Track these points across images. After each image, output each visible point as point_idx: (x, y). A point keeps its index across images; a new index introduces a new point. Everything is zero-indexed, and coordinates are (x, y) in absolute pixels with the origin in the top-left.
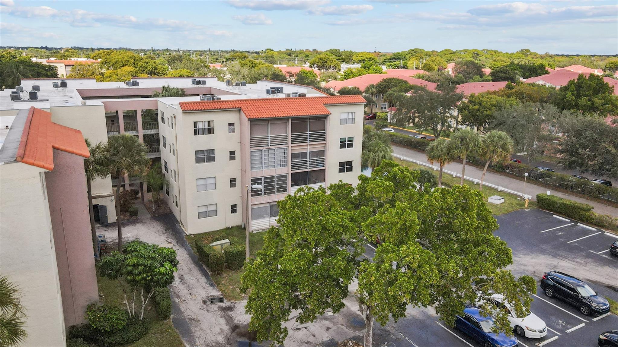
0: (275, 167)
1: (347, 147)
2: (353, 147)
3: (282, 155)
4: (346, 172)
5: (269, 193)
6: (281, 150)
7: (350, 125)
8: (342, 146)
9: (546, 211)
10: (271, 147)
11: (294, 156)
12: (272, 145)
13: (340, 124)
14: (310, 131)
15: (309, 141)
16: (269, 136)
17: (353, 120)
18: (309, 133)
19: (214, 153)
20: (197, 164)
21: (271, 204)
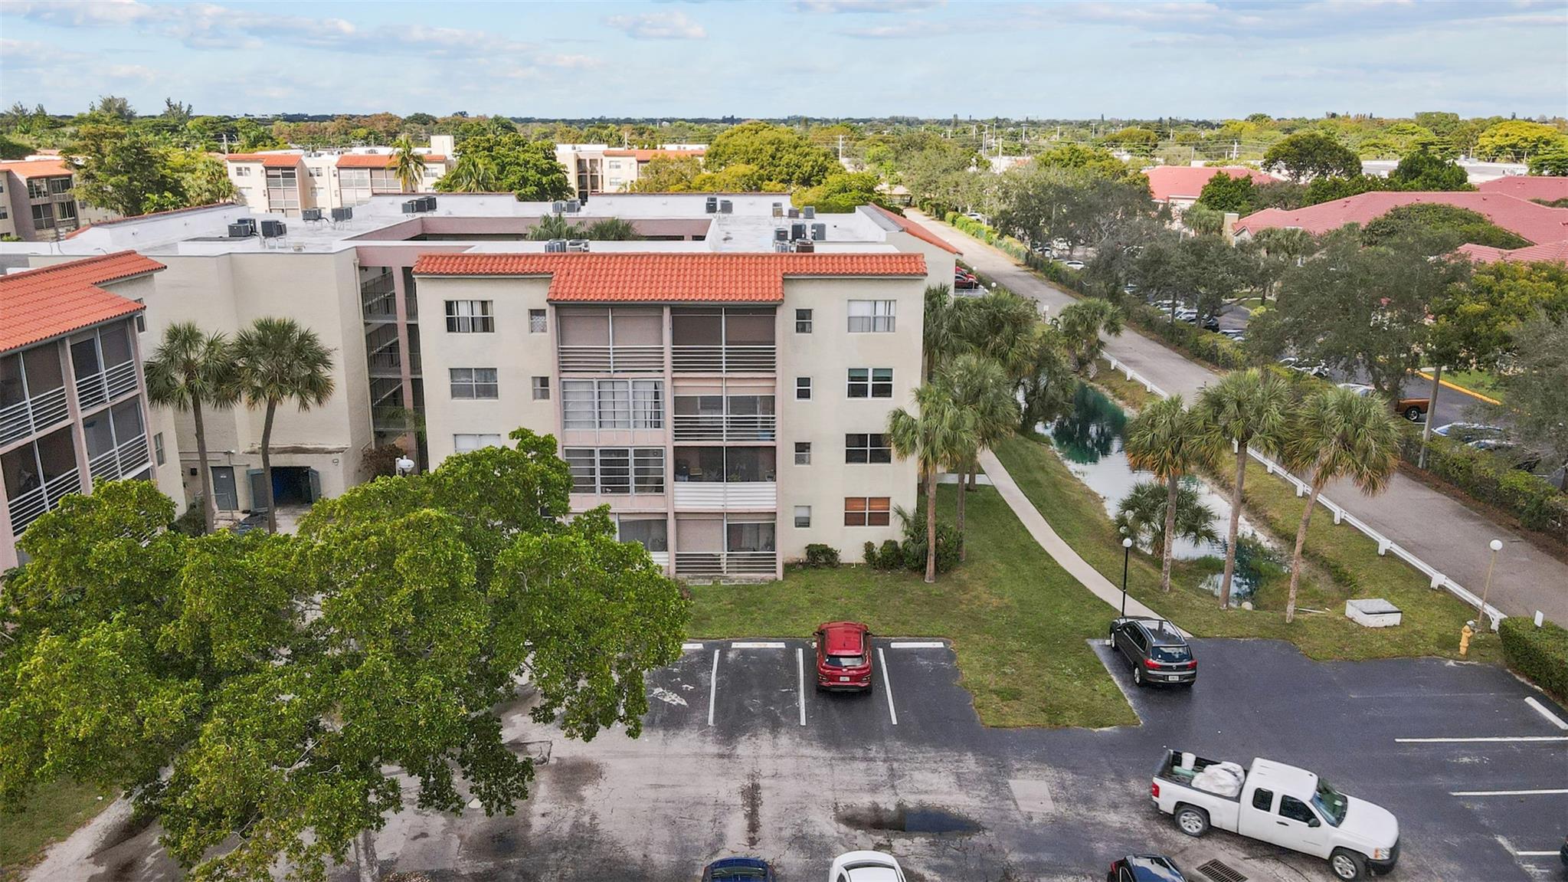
0: (629, 427)
1: (873, 396)
2: (890, 396)
3: (650, 398)
4: (871, 462)
5: (614, 490)
6: (647, 385)
7: (881, 335)
8: (856, 390)
9: (1523, 680)
10: (617, 375)
11: (680, 403)
12: (623, 371)
13: (849, 331)
14: (726, 344)
15: (724, 369)
16: (611, 347)
17: (889, 322)
18: (726, 349)
19: (495, 379)
20: (456, 400)
21: (623, 517)
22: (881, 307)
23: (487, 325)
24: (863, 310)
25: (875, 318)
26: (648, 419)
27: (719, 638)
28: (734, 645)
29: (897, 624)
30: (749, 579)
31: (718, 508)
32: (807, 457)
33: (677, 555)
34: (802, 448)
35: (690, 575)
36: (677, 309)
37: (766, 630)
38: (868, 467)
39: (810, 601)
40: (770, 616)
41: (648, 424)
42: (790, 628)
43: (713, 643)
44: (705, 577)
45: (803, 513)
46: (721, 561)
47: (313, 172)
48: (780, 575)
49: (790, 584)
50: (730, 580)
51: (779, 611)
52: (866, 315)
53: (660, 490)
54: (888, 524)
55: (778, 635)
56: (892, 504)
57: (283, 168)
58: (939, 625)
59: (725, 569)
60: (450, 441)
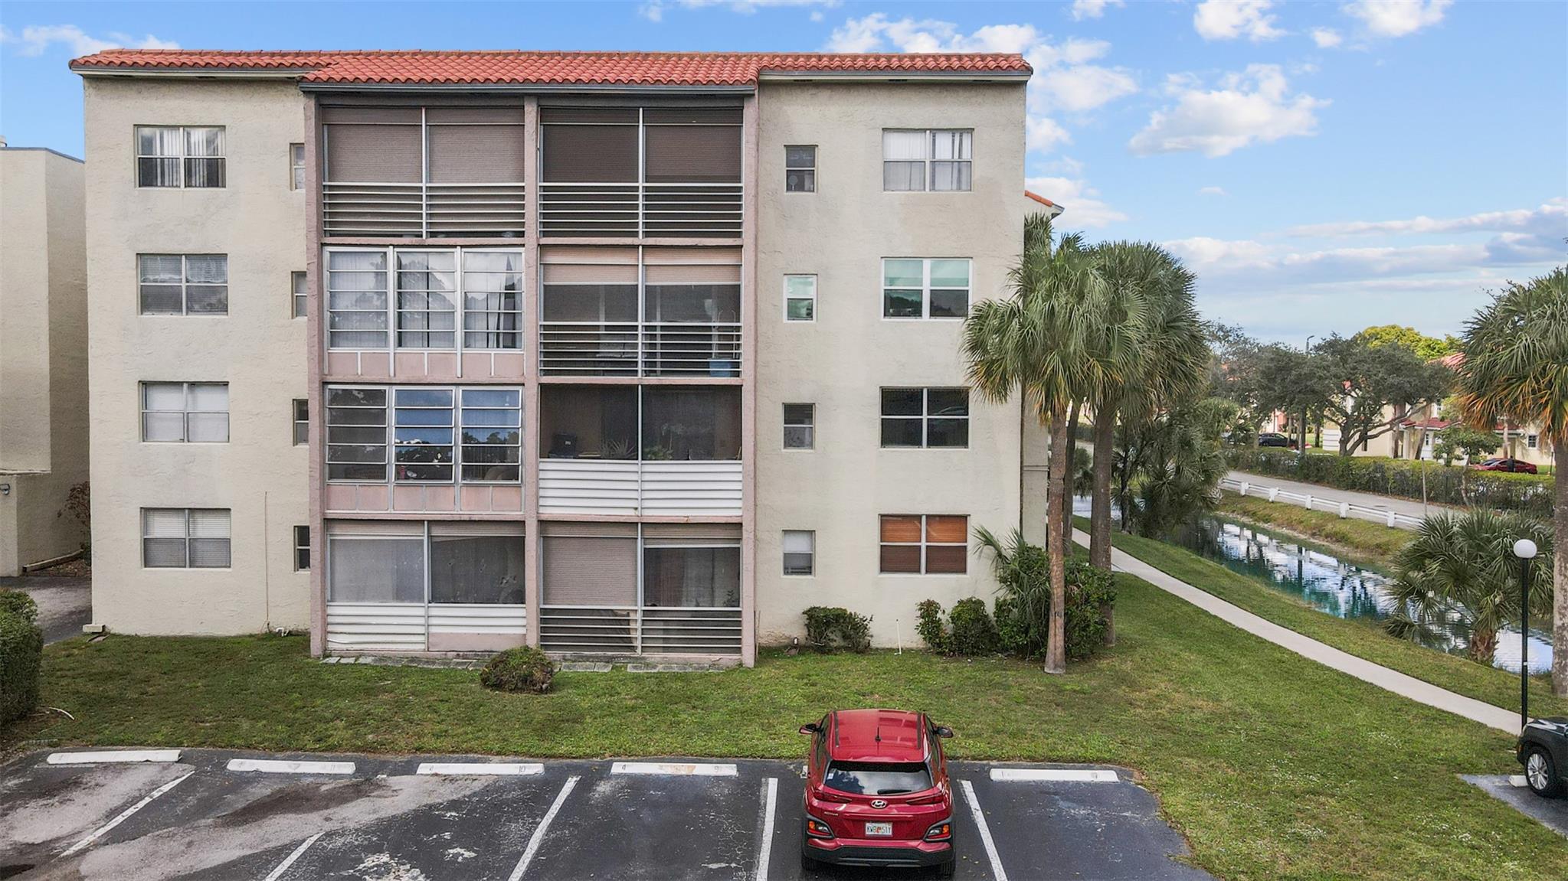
0: (455, 344)
4: (929, 444)
7: (945, 196)
13: (886, 187)
14: (647, 179)
15: (640, 229)
16: (423, 185)
17: (961, 171)
18: (646, 189)
19: (221, 273)
20: (148, 316)
21: (438, 531)
22: (946, 142)
23: (214, 174)
25: (933, 162)
26: (493, 329)
27: (586, 756)
28: (617, 768)
29: (999, 738)
30: (686, 664)
31: (628, 515)
32: (807, 432)
33: (544, 611)
34: (799, 415)
35: (568, 654)
36: (551, 101)
37: (698, 744)
38: (925, 454)
39: (804, 696)
40: (714, 718)
41: (493, 339)
42: (756, 738)
43: (568, 765)
44: (599, 659)
45: (799, 545)
46: (632, 626)
48: (748, 657)
49: (768, 672)
50: (647, 665)
51: (735, 711)
52: (917, 157)
53: (512, 473)
54: (964, 571)
55: (725, 750)
56: (973, 524)
58: (1096, 741)
59: (638, 644)
60: (134, 393)
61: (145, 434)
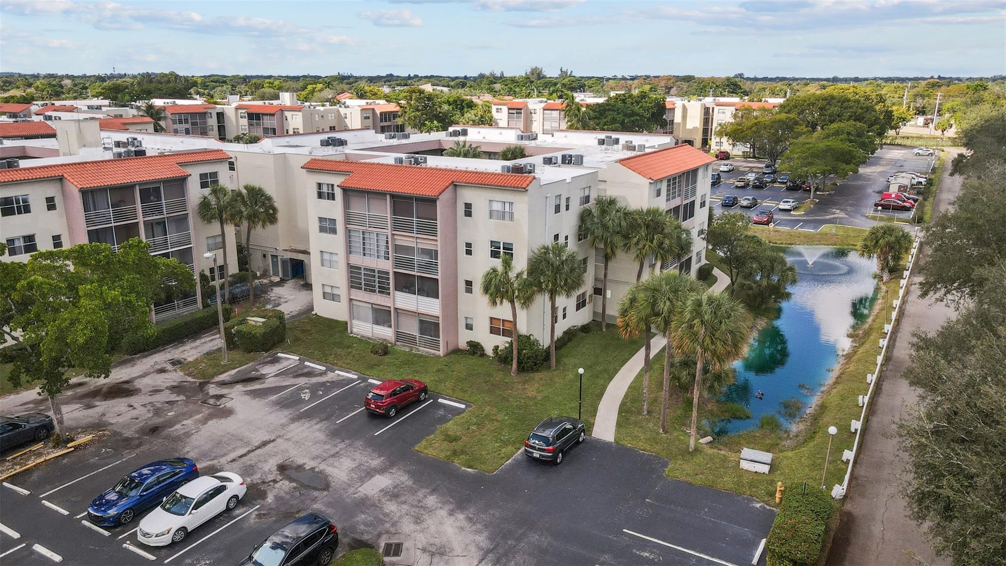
0: (376, 258)
5: (369, 291)
6: (382, 236)
7: (507, 222)
8: (495, 254)
10: (369, 229)
11: (395, 248)
12: (372, 227)
13: (490, 218)
14: (416, 218)
16: (367, 213)
17: (511, 215)
18: (416, 221)
20: (321, 234)
21: (374, 306)
22: (507, 205)
23: (333, 197)
24: (497, 207)
25: (504, 212)
27: (369, 376)
28: (369, 381)
30: (427, 352)
31: (414, 309)
32: (471, 289)
33: (396, 331)
34: (470, 284)
35: (402, 344)
36: (393, 196)
39: (438, 369)
41: (383, 257)
43: (363, 378)
44: (408, 347)
45: (470, 322)
46: (417, 339)
47: (533, 111)
48: (442, 353)
49: (444, 359)
50: (418, 351)
52: (499, 210)
53: (388, 294)
57: (517, 109)
58: (478, 397)
59: (418, 344)
60: (319, 254)
61: (323, 265)
